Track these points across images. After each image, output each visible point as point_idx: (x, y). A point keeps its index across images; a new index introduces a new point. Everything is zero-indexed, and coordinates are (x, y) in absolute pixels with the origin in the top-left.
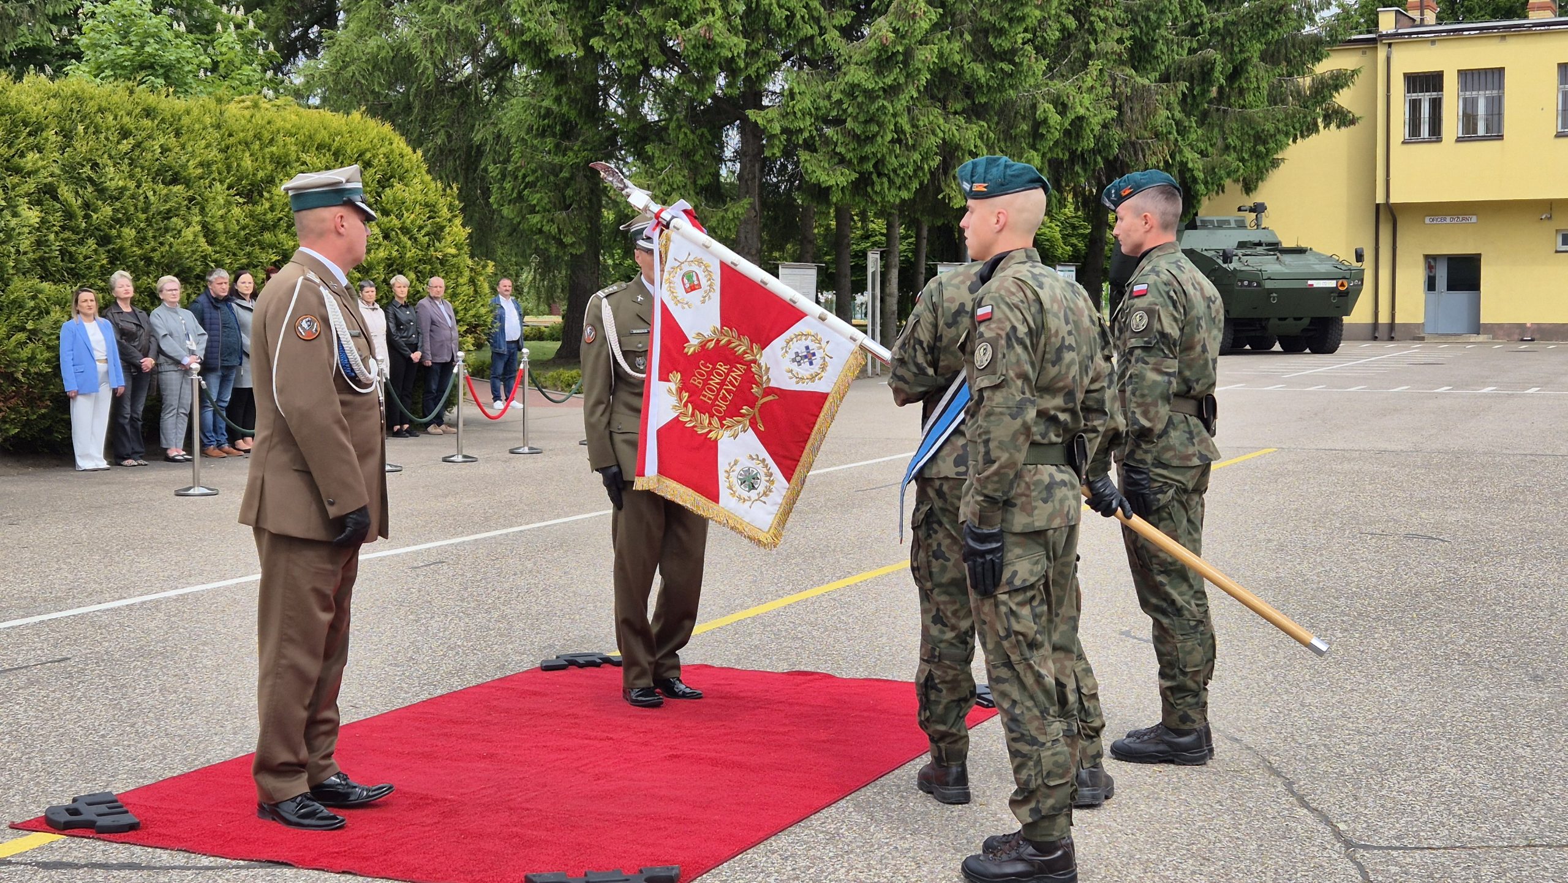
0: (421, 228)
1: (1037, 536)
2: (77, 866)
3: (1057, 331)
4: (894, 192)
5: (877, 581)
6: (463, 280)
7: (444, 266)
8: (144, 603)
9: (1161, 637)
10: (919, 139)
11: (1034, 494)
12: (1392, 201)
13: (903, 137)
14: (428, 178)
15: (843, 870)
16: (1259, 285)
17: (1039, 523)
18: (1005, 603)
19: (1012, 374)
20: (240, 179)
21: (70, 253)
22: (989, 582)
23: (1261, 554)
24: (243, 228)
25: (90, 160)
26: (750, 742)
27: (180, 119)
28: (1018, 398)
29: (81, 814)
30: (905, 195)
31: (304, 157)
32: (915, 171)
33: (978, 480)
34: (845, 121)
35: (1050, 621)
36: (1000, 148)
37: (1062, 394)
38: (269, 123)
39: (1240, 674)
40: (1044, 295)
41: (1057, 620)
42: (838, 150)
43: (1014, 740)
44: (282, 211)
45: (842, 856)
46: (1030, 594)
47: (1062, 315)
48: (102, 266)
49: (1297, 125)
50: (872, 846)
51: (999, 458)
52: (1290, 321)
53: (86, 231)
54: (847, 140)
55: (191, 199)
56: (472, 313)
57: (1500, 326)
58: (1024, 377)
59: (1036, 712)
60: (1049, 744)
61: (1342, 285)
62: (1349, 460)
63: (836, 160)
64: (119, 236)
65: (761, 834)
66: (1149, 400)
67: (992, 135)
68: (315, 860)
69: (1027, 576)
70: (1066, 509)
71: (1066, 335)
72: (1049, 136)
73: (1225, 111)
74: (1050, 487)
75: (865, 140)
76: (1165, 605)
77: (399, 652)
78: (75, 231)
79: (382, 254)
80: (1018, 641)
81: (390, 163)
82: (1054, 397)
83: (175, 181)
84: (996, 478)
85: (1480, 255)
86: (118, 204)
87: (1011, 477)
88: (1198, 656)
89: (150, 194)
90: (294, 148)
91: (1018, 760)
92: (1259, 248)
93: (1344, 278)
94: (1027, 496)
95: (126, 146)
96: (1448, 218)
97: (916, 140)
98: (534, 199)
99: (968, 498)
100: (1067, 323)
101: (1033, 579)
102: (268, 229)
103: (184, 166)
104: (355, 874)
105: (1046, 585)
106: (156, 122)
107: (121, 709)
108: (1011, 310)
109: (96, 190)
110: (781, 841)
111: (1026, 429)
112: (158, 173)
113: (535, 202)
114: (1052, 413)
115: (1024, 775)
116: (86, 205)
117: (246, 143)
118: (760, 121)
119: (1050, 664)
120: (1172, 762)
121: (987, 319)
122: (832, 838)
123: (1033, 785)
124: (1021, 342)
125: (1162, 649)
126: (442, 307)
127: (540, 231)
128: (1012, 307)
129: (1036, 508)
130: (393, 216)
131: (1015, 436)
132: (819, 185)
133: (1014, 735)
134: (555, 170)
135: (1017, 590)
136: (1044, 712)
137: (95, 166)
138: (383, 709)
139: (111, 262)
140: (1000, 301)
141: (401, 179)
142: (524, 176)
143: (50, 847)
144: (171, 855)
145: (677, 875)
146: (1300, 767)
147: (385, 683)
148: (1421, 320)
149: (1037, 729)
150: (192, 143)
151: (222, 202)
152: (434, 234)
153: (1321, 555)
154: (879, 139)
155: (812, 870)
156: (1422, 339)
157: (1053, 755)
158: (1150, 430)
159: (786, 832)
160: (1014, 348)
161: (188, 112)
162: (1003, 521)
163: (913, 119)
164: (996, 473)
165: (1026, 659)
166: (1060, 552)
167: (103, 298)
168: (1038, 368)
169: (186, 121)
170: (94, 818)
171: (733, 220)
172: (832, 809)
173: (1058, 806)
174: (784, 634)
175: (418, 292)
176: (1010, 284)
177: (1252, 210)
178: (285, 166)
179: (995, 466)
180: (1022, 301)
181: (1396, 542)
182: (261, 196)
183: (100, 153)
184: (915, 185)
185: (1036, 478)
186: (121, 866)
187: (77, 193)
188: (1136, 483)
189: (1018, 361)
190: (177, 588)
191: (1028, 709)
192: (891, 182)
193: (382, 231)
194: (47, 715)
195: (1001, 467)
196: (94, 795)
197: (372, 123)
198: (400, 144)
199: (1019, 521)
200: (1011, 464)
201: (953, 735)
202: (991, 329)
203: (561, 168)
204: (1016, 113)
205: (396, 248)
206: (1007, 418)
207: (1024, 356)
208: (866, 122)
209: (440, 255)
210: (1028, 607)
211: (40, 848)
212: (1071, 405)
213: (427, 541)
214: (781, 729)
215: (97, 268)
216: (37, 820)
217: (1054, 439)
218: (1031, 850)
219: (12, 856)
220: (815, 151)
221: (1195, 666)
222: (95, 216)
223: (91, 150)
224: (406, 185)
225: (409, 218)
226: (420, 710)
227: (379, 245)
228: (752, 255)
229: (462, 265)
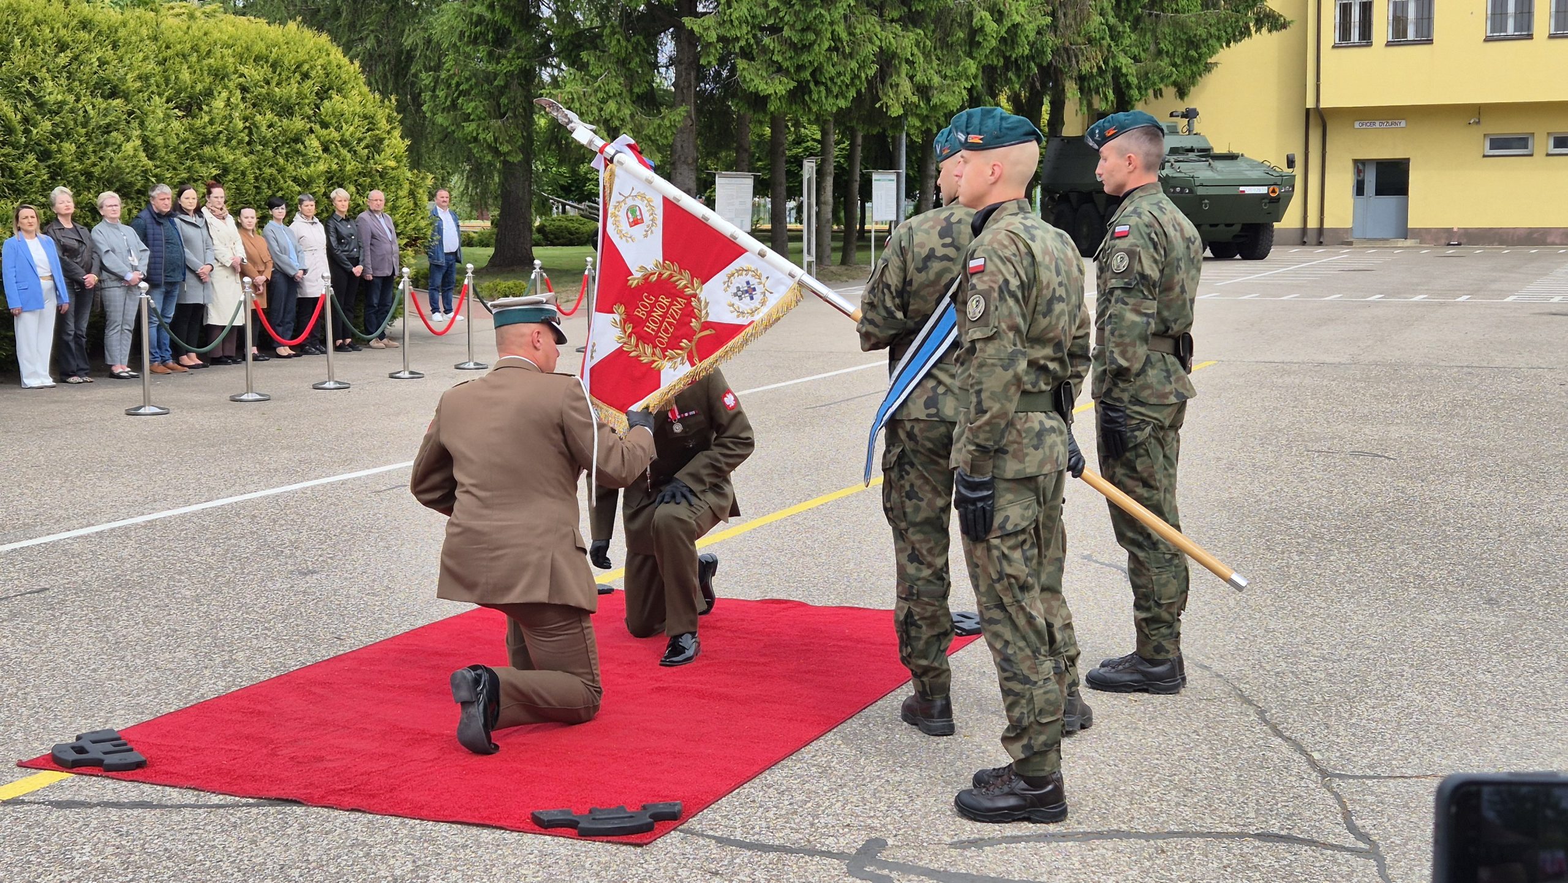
0: (360, 140)
1: (1028, 482)
2: (90, 805)
3: (1048, 284)
4: (831, 100)
5: (838, 503)
6: (403, 193)
7: (384, 178)
8: (113, 530)
9: (1137, 571)
10: (857, 47)
11: (1025, 441)
12: (1322, 105)
13: (839, 45)
14: (366, 89)
15: (839, 804)
16: (1191, 191)
17: (1030, 469)
18: (997, 548)
19: (1004, 326)
20: (179, 92)
21: (11, 169)
22: (980, 528)
23: (1212, 473)
25: (28, 74)
26: (734, 673)
27: (116, 31)
28: (1010, 350)
29: (87, 752)
30: (842, 103)
31: (242, 69)
32: (852, 79)
33: (971, 429)
34: (782, 29)
35: (1040, 564)
36: (937, 55)
37: (1052, 344)
38: (205, 34)
39: (1202, 599)
40: (1036, 248)
41: (1045, 561)
42: (775, 58)
43: (1007, 679)
44: (221, 124)
45: (836, 790)
46: (1021, 538)
47: (1053, 267)
48: (43, 182)
49: (1229, 30)
50: (864, 779)
51: (990, 408)
52: (1222, 227)
53: (26, 146)
54: (784, 48)
55: (130, 113)
56: (412, 226)
57: (1428, 231)
58: (1016, 329)
59: (1028, 652)
60: (1041, 683)
61: (1274, 191)
62: (1289, 374)
63: (774, 69)
64: (59, 151)
65: (756, 768)
66: (1127, 340)
67: (928, 43)
68: (323, 797)
69: (1018, 521)
70: (1055, 455)
71: (1057, 287)
72: (985, 44)
73: (1157, 16)
74: (1040, 434)
75: (802, 49)
76: (1141, 539)
77: (374, 581)
78: (15, 146)
79: (322, 167)
80: (1010, 584)
81: (327, 75)
82: (1044, 348)
83: (113, 94)
84: (987, 428)
85: (1408, 160)
86: (57, 119)
87: (1003, 426)
88: (1173, 588)
89: (89, 108)
90: (231, 60)
91: (1011, 699)
92: (1191, 154)
93: (1275, 184)
94: (1019, 443)
95: (63, 59)
96: (1377, 123)
97: (853, 49)
98: (469, 107)
99: (959, 445)
100: (1058, 274)
101: (1024, 524)
102: (208, 143)
103: (123, 80)
104: (364, 812)
105: (1036, 529)
106: (93, 34)
107: (107, 642)
108: (1004, 263)
109: (35, 105)
110: (776, 775)
111: (1018, 380)
112: (97, 86)
113: (470, 111)
114: (1042, 362)
115: (1016, 713)
116: (26, 120)
117: (184, 56)
118: (696, 29)
119: (1039, 604)
120: (1146, 691)
121: (980, 271)
122: (825, 771)
123: (1025, 722)
124: (1013, 295)
125: (1139, 582)
126: (382, 220)
127: (476, 139)
128: (1005, 260)
129: (1027, 455)
130: (332, 129)
131: (1006, 387)
132: (757, 94)
133: (1007, 674)
134: (490, 78)
135: (1009, 535)
136: (1036, 652)
137: (33, 80)
138: (369, 641)
139: (52, 178)
140: (993, 254)
141: (339, 91)
142: (458, 85)
143: (60, 786)
144: (180, 793)
145: (679, 811)
146: (1271, 695)
147: (365, 614)
148: (1349, 225)
149: (1029, 668)
150: (129, 56)
151: (161, 115)
152: (374, 146)
153: (1271, 474)
154: (816, 47)
155: (809, 805)
156: (1350, 244)
157: (1045, 693)
158: (1128, 369)
159: (779, 766)
160: (1006, 300)
161: (124, 24)
162: (994, 467)
163: (850, 27)
164: (987, 423)
165: (1018, 601)
166: (1049, 495)
167: (45, 213)
168: (1029, 319)
169: (122, 33)
170: (101, 756)
171: (669, 128)
172: (821, 742)
173: (1049, 742)
174: (752, 560)
175: (359, 205)
176: (1002, 236)
177: (1184, 116)
178: (223, 79)
179: (987, 416)
180: (1014, 255)
181: (1343, 459)
182: (201, 109)
183: (38, 66)
184: (852, 93)
185: (1027, 425)
186: (134, 805)
187: (16, 107)
188: (1112, 421)
189: (1010, 314)
190: (143, 514)
191: (1021, 649)
192: (829, 91)
193: (322, 144)
194: (35, 649)
195: (993, 417)
196: (97, 732)
197: (308, 33)
198: (337, 54)
199: (1011, 468)
200: (1003, 414)
201: (935, 669)
202: (984, 282)
203: (496, 75)
204: (953, 21)
205: (336, 161)
206: (999, 370)
207: (1016, 309)
208: (803, 30)
209: (379, 168)
210: (1020, 550)
211: (50, 787)
212: (1059, 355)
213: (386, 463)
214: (762, 660)
215: (38, 184)
216: (44, 757)
217: (1044, 387)
218: (1022, 784)
219: (24, 795)
220: (753, 59)
221: (1170, 598)
222: (35, 131)
223: (29, 63)
224: (345, 97)
225: (348, 130)
226: (405, 641)
227: (319, 158)
228: (688, 164)
229: (401, 177)
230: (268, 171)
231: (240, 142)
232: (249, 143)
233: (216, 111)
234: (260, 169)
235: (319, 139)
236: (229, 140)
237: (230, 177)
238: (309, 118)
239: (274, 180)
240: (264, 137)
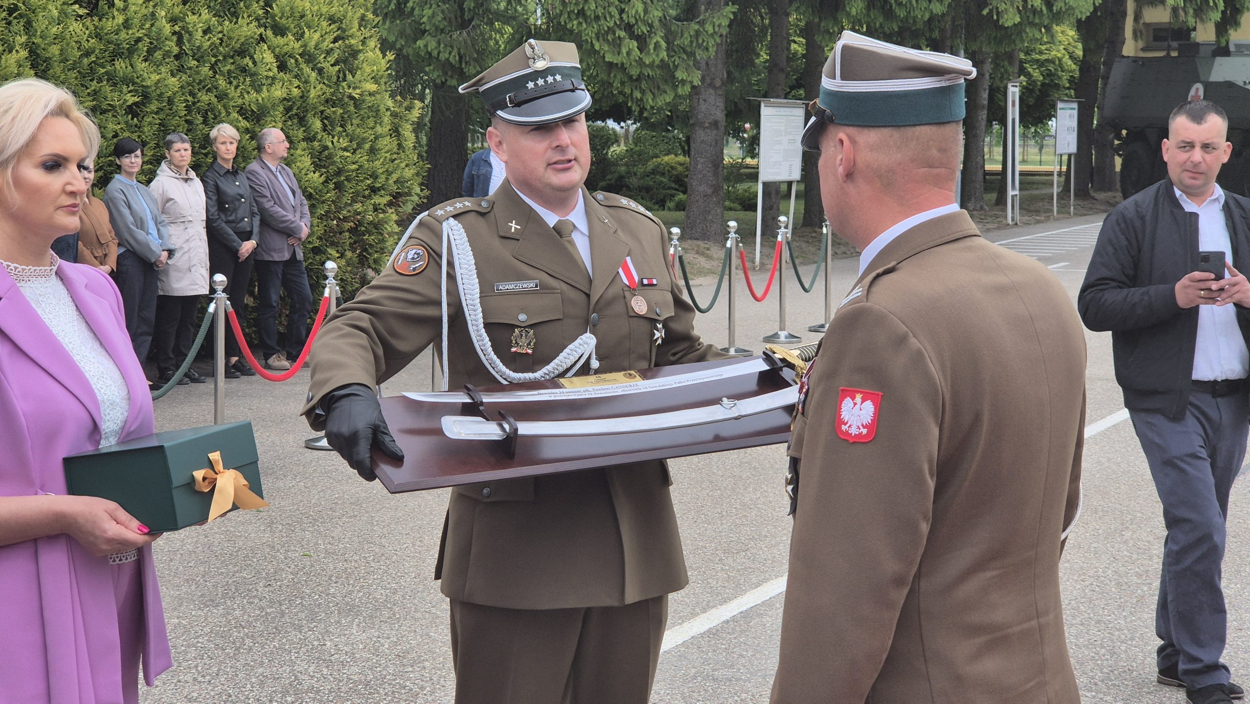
0: (329, 52)
24: (87, 54)
44: (141, 27)
56: (395, 177)
79: (278, 92)
102: (121, 55)
126: (279, 173)
130: (290, 37)
151: (55, 13)
152: (345, 61)
171: (712, 35)
175: (326, 148)
193: (277, 57)
205: (296, 82)
209: (356, 93)
225: (313, 38)
227: (273, 78)
228: (715, 88)
229: (382, 108)
230: (205, 98)
231: (167, 54)
232: (177, 57)
233: (133, 8)
234: (192, 94)
235: (273, 52)
236: (150, 52)
237: (153, 107)
238: (257, 19)
239: (212, 110)
240: (199, 48)
